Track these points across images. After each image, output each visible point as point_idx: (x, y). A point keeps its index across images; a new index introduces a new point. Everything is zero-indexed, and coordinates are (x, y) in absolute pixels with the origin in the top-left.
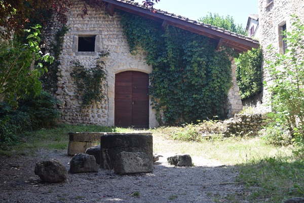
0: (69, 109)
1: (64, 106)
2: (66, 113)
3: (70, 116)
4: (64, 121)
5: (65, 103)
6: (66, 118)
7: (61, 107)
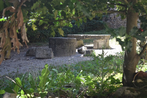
0: (116, 19)
1: (113, 18)
2: (114, 22)
3: (116, 23)
4: (113, 26)
5: (114, 16)
6: (114, 25)
7: (112, 19)
